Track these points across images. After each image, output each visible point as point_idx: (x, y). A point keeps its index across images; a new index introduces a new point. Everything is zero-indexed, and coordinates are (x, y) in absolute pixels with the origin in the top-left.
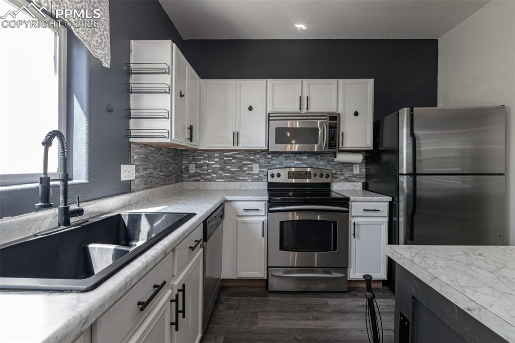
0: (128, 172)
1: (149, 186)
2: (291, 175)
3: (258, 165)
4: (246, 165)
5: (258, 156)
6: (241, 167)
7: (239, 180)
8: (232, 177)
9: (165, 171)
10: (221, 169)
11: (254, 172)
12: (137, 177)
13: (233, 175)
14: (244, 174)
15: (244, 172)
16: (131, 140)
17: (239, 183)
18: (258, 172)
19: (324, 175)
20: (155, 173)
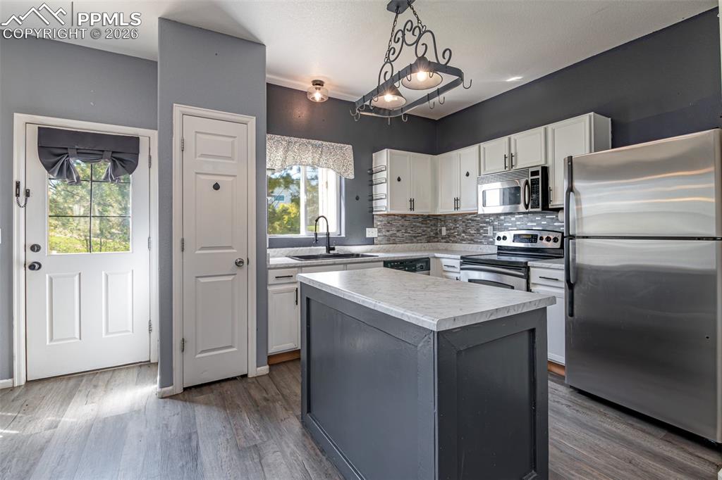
0: (371, 233)
1: (391, 242)
2: (517, 238)
3: (492, 227)
4: (481, 227)
5: (492, 218)
6: (478, 230)
7: (477, 243)
8: (472, 240)
9: (411, 232)
10: (464, 232)
11: (489, 235)
12: (379, 236)
13: (473, 238)
14: (481, 237)
15: (481, 234)
16: (374, 213)
17: (476, 245)
18: (492, 234)
19: (545, 237)
20: (399, 234)
